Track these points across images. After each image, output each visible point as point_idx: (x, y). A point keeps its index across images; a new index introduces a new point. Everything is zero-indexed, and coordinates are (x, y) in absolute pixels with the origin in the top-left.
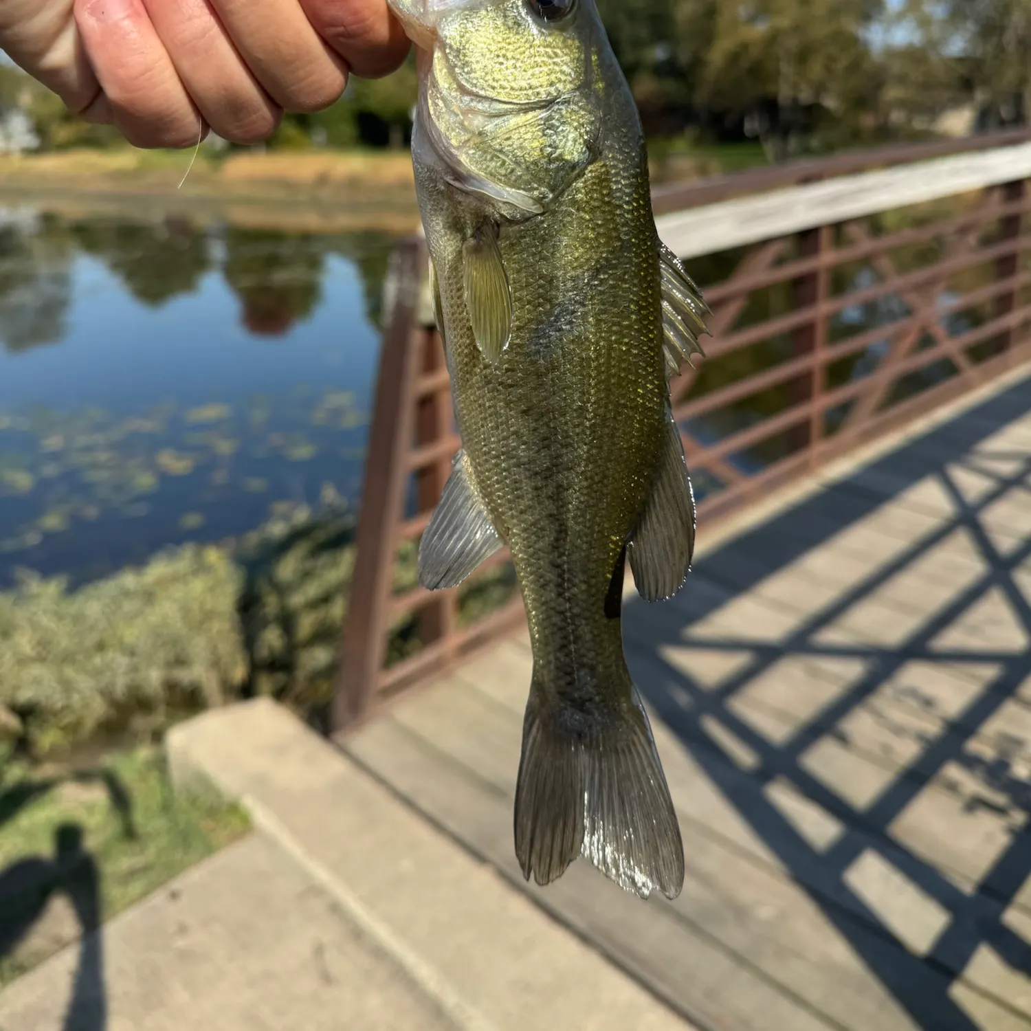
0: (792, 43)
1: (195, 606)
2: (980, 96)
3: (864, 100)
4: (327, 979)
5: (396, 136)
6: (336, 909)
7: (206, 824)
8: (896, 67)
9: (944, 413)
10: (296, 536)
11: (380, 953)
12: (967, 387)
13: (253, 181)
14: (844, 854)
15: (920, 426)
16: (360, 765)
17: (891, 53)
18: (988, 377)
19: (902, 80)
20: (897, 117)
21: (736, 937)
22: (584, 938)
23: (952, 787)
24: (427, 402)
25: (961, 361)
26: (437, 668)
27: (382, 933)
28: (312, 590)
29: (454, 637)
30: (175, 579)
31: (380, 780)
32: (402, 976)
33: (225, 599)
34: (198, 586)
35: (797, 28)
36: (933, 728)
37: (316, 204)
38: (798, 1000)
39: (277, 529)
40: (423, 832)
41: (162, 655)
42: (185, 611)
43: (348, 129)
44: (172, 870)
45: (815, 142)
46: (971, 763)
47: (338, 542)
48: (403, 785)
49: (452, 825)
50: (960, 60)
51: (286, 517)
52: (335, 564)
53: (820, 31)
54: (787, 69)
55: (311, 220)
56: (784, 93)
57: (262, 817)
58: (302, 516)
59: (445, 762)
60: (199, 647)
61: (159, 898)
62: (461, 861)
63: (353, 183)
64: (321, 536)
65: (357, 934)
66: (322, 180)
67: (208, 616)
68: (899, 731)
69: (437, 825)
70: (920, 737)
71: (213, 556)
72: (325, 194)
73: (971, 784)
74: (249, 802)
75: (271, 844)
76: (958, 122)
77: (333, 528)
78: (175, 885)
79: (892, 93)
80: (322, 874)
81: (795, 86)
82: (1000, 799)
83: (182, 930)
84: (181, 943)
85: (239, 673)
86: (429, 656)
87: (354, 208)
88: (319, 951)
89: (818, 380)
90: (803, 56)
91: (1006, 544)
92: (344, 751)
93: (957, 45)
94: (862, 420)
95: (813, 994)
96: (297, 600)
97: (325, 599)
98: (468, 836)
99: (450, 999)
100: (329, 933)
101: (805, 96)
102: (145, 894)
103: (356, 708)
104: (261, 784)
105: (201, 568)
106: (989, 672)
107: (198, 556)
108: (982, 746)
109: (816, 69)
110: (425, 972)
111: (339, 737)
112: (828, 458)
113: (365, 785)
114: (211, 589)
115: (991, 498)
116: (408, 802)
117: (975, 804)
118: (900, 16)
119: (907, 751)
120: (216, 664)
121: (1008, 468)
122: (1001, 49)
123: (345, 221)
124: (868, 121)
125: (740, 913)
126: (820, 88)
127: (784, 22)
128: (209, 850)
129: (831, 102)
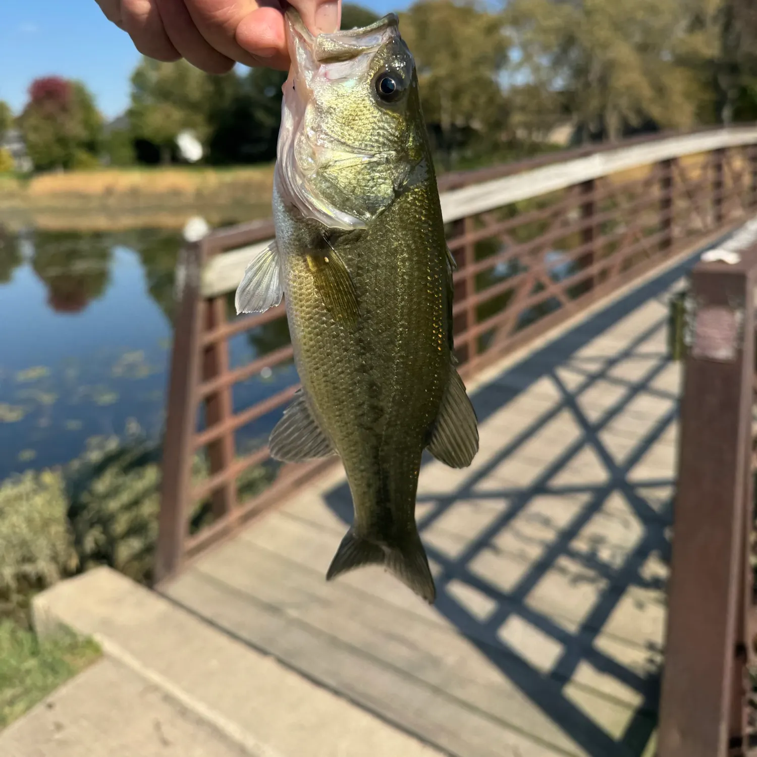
0: (448, 86)
1: (36, 516)
2: (576, 118)
3: (499, 122)
4: (165, 743)
5: (166, 155)
6: (168, 698)
7: (68, 658)
8: (519, 100)
9: (554, 333)
10: (108, 461)
11: (200, 721)
12: (567, 316)
13: (55, 195)
14: (498, 619)
15: (539, 343)
16: (177, 603)
17: (515, 90)
18: (581, 308)
19: (523, 109)
20: (521, 134)
21: (432, 677)
22: (336, 692)
23: (563, 571)
24: (210, 350)
25: (563, 298)
26: (225, 534)
27: (202, 709)
28: (125, 497)
29: (235, 513)
30: (19, 498)
31: (191, 612)
32: (217, 733)
33: (59, 509)
34: (39, 500)
35: (451, 76)
36: (550, 536)
37: (104, 209)
38: (472, 708)
39: (95, 456)
40: (223, 641)
41: (12, 556)
42: (29, 521)
43: (128, 152)
44: (46, 690)
45: (469, 153)
46: (574, 555)
47: (141, 462)
48: (207, 612)
49: (244, 634)
50: (561, 93)
51: (101, 447)
52: (141, 477)
53: (466, 77)
54: (446, 103)
55: (101, 222)
56: (445, 120)
57: (108, 646)
58: (113, 445)
59: (236, 594)
60: (42, 547)
61: (39, 709)
62: (252, 657)
63: (134, 192)
64: (128, 458)
65: (184, 712)
66: (109, 192)
67: (46, 523)
68: (529, 540)
69: (233, 636)
70: (542, 543)
71: (48, 478)
72: (112, 201)
73: (573, 567)
74: (98, 638)
75: (118, 663)
76: (561, 135)
77: (137, 452)
78: (50, 699)
79: (517, 118)
80: (155, 677)
81: (453, 116)
82: (591, 573)
83: (59, 727)
84: (58, 736)
85: (74, 563)
86: (220, 526)
87: (135, 211)
88: (158, 726)
89: (471, 317)
90: (456, 95)
91: (594, 415)
92: (163, 596)
93: (559, 83)
94: (501, 341)
95: (483, 704)
96: (113, 505)
97: (135, 503)
98: (255, 640)
99: (250, 742)
100: (164, 713)
101: (460, 121)
102: (28, 708)
103: (170, 567)
104: (106, 625)
105: (40, 487)
106: (585, 498)
107: (37, 479)
108: (581, 545)
109: (466, 102)
110: (233, 729)
111: (160, 587)
112: (481, 368)
113: (181, 616)
114: (49, 503)
115: (584, 387)
116: (210, 623)
117: (577, 580)
118: (520, 65)
119: (535, 552)
120: (54, 558)
121: (593, 367)
122: (587, 85)
123: (127, 222)
124: (503, 137)
125: (435, 662)
126: (469, 116)
127: (442, 71)
128: (72, 673)
129: (476, 125)
